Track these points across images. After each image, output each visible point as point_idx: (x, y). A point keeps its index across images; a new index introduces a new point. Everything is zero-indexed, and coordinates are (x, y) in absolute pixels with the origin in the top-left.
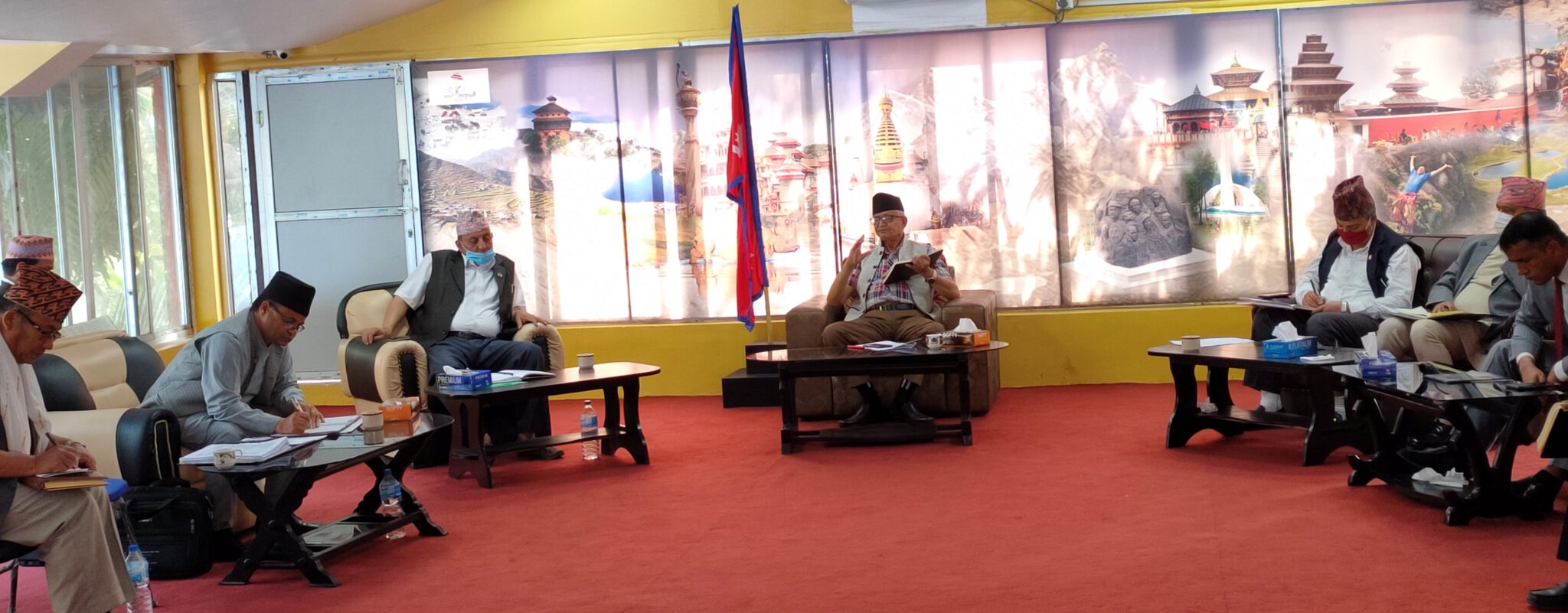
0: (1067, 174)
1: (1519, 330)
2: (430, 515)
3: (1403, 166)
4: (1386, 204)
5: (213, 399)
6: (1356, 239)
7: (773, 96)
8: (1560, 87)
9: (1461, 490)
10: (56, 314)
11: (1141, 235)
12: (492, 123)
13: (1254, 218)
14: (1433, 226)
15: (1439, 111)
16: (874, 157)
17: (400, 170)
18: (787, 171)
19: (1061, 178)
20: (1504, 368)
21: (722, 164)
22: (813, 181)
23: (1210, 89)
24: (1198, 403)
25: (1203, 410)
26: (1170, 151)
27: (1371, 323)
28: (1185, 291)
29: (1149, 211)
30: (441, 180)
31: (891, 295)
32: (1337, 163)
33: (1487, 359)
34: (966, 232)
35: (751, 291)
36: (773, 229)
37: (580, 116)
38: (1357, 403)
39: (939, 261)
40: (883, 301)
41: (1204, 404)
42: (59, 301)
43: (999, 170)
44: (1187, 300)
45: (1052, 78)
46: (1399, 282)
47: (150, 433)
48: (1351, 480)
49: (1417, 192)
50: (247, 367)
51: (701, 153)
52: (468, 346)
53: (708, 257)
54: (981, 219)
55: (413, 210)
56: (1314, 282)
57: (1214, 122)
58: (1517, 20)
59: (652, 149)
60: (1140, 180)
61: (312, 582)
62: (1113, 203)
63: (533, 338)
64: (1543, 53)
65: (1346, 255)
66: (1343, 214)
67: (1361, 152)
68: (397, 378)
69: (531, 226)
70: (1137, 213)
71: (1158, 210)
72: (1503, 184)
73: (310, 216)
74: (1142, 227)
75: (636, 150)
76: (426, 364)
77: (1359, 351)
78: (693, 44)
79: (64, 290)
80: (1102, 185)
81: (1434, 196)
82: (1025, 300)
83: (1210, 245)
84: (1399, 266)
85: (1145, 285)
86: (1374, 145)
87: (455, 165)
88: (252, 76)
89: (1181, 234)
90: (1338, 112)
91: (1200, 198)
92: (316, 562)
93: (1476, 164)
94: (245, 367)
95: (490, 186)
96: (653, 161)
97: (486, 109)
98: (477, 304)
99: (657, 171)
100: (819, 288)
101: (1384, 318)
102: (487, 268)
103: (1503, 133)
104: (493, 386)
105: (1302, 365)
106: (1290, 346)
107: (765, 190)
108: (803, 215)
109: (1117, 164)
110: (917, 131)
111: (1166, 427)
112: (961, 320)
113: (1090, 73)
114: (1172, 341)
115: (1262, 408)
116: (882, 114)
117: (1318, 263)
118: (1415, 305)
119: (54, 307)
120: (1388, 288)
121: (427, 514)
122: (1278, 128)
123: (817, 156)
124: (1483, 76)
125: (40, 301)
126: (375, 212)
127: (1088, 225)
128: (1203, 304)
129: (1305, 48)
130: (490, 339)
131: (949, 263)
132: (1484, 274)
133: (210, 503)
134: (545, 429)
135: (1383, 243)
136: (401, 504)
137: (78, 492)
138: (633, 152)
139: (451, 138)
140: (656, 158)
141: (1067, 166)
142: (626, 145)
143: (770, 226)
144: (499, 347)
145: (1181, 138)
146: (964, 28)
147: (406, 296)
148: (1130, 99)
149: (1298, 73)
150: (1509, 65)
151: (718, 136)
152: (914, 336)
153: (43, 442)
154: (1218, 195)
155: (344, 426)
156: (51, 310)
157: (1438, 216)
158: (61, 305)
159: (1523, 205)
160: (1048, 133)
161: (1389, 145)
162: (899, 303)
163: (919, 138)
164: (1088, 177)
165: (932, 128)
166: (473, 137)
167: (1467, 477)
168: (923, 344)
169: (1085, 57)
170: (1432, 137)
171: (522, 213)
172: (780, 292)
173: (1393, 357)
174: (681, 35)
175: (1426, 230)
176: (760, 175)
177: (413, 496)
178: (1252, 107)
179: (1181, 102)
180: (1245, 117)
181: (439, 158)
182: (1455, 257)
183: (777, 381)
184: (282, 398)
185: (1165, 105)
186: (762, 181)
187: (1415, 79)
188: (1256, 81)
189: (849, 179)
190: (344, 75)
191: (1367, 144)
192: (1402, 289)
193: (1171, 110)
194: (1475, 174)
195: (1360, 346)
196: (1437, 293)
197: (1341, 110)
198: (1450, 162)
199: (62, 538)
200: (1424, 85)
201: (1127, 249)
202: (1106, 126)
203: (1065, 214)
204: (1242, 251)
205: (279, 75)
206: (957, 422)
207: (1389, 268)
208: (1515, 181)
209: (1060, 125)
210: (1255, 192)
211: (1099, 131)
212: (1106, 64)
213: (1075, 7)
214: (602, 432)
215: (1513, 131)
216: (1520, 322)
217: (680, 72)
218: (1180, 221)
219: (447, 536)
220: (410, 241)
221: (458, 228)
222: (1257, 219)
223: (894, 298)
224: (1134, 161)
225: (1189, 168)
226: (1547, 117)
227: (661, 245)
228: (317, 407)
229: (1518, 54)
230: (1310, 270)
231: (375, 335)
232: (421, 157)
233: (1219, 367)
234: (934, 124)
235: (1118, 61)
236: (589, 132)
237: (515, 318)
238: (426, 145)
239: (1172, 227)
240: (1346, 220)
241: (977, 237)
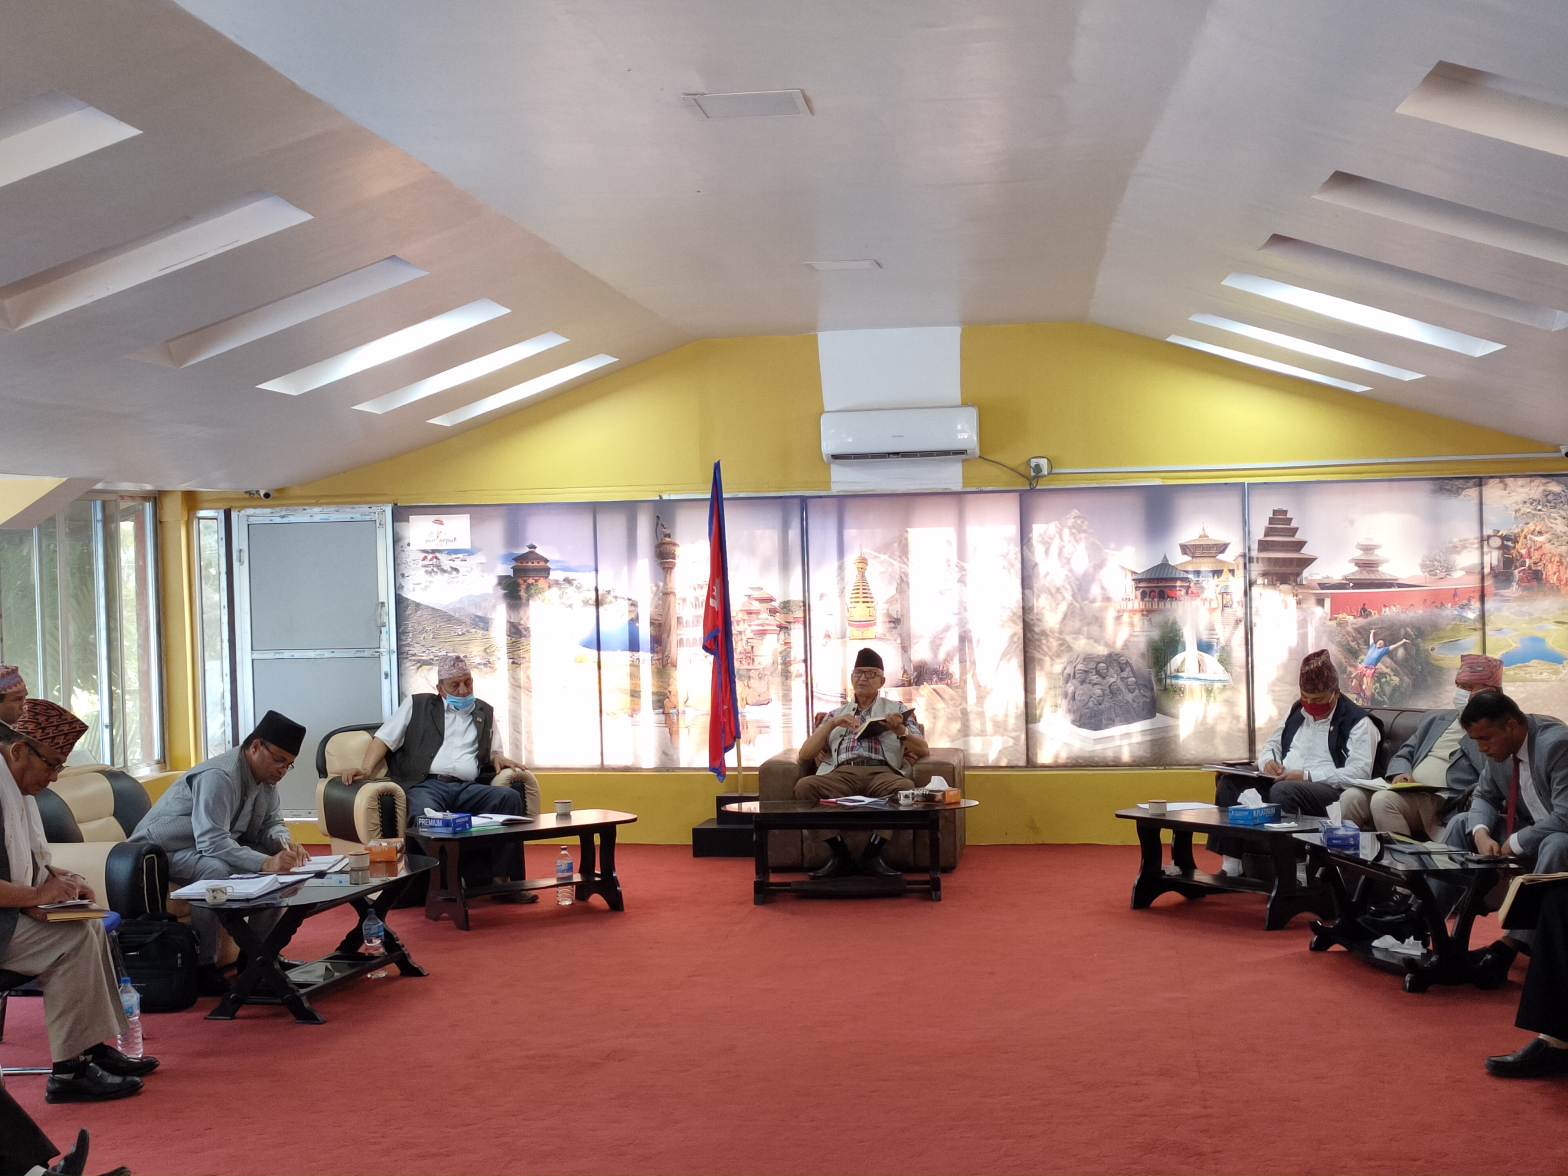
0: (1036, 637)
1: (1477, 803)
2: (411, 954)
3: (1363, 640)
4: (1345, 676)
5: (202, 835)
6: (1318, 711)
7: (751, 551)
8: (1516, 568)
9: (1420, 958)
10: (62, 748)
11: (1106, 698)
12: (472, 569)
13: (1217, 685)
14: (1390, 699)
15: (1399, 587)
16: (847, 614)
17: (379, 612)
18: (762, 625)
19: (1030, 640)
20: (1462, 841)
21: (700, 616)
22: (787, 636)
23: (1178, 559)
24: (1163, 865)
25: (1167, 873)
26: (1137, 618)
27: (1332, 793)
28: (1148, 755)
29: (1115, 676)
30: (419, 623)
31: (863, 751)
32: (1299, 634)
33: (1444, 833)
34: (935, 690)
35: (723, 743)
36: (746, 683)
37: (559, 564)
38: (1320, 870)
39: (910, 719)
40: (855, 756)
41: (1169, 867)
42: (66, 735)
43: (970, 631)
44: (1150, 764)
45: (1025, 541)
46: (1360, 754)
47: (140, 866)
48: (1313, 946)
49: (1376, 665)
50: (237, 804)
51: (677, 605)
52: (446, 789)
53: (681, 708)
54: (950, 679)
55: (390, 652)
56: (1276, 750)
57: (1180, 590)
58: (1476, 501)
59: (629, 600)
60: (1107, 645)
61: (298, 1019)
62: (1080, 666)
63: (511, 783)
64: (1500, 534)
65: (1308, 725)
66: (1308, 687)
67: (1323, 624)
68: (376, 818)
69: (507, 671)
70: (1104, 678)
71: (1125, 675)
72: (1462, 661)
73: (287, 654)
74: (1108, 691)
75: (614, 600)
76: (405, 806)
77: (1323, 820)
78: (673, 497)
79: (70, 723)
80: (1070, 649)
81: (1392, 670)
82: (991, 759)
83: (1174, 711)
84: (1359, 738)
85: (1108, 748)
86: (1336, 618)
87: (433, 609)
88: (234, 515)
89: (1145, 699)
90: (1301, 585)
91: (1166, 664)
92: (302, 998)
93: (1433, 639)
94: (235, 804)
95: (468, 631)
96: (630, 611)
97: (466, 554)
98: (456, 748)
99: (633, 622)
100: (789, 741)
101: (1345, 788)
102: (466, 713)
103: (1460, 610)
104: (473, 829)
105: (1267, 832)
106: (1255, 812)
107: (740, 643)
108: (777, 668)
109: (1085, 629)
110: (892, 590)
111: (1132, 888)
112: (933, 777)
113: (1061, 538)
114: (1139, 805)
115: (1224, 873)
116: (857, 572)
117: (1281, 732)
118: (1374, 775)
119: (61, 740)
120: (1348, 758)
121: (409, 954)
122: (1243, 599)
123: (792, 612)
124: (1441, 554)
125: (48, 734)
126: (352, 653)
127: (1055, 687)
128: (1165, 769)
129: (1271, 521)
130: (469, 783)
131: (919, 721)
132: (1441, 748)
133: (197, 938)
134: (519, 873)
135: (1344, 715)
136: (384, 944)
137: (79, 924)
138: (611, 602)
139: (431, 582)
140: (633, 608)
141: (1037, 629)
142: (603, 595)
143: (743, 679)
144: (477, 791)
145: (1149, 606)
146: (940, 491)
147: (386, 738)
148: (1099, 566)
149: (1264, 546)
150: (1467, 545)
151: (695, 589)
152: (884, 792)
153: (43, 874)
154: (1183, 662)
155: (331, 865)
156: (58, 744)
157: (1395, 689)
158: (68, 738)
159: (1482, 681)
160: (1019, 596)
161: (1350, 619)
162: (870, 759)
163: (893, 597)
164: (1058, 641)
165: (906, 587)
166: (453, 582)
167: (1425, 945)
168: (895, 801)
169: (1057, 523)
170: (1391, 612)
171: (499, 659)
172: (751, 744)
173: (1357, 827)
174: (662, 488)
175: (1384, 702)
176: (735, 628)
177: (395, 936)
178: (1218, 577)
179: (1149, 569)
180: (1211, 586)
181: (418, 601)
182: (1414, 730)
183: (750, 833)
184: (269, 836)
185: (1134, 573)
186: (737, 635)
187: (1377, 555)
188: (1222, 552)
189: (823, 635)
190: (326, 516)
191: (1329, 617)
192: (1362, 760)
193: (1140, 577)
194: (1432, 650)
195: (1324, 814)
196: (1396, 765)
197: (1304, 582)
198: (1408, 637)
199: (61, 969)
200: (1386, 561)
201: (1093, 713)
202: (1076, 591)
203: (1032, 676)
204: (1205, 717)
205: (262, 515)
206: (926, 877)
207: (1349, 739)
208: (1474, 659)
209: (1031, 588)
210: (1218, 660)
211: (1068, 596)
212: (1077, 530)
213: (1048, 474)
214: (577, 878)
215: (1470, 609)
216: (1478, 796)
217: (660, 524)
218: (1145, 686)
219: (428, 977)
220: (385, 683)
221: (439, 671)
222: (1220, 687)
223: (866, 754)
224: (1101, 626)
225: (1156, 634)
226: (1503, 596)
227: (635, 694)
228: (303, 845)
229: (1477, 534)
230: (1272, 739)
231: (355, 776)
232: (400, 601)
233: (1184, 831)
234: (908, 584)
235: (1089, 528)
236: (568, 581)
237: (493, 762)
238: (405, 589)
239: (1137, 691)
240: (1312, 693)
241: (946, 696)
